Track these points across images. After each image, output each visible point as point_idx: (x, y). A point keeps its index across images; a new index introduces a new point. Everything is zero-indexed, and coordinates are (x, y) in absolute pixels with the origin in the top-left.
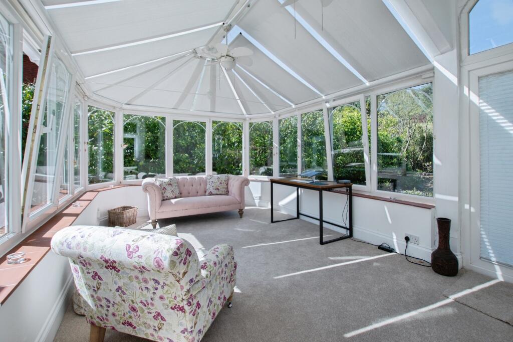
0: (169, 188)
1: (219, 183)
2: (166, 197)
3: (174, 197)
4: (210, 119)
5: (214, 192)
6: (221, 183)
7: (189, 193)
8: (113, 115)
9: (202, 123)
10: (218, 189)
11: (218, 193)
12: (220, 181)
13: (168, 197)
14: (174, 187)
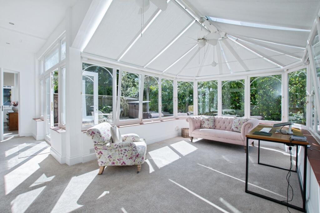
0: (206, 122)
1: (238, 124)
2: (203, 127)
3: (209, 127)
4: (248, 77)
5: (235, 129)
6: (240, 124)
7: (220, 127)
8: (192, 83)
9: (242, 80)
10: (237, 128)
11: (237, 131)
12: (239, 123)
13: (205, 127)
14: (210, 122)
